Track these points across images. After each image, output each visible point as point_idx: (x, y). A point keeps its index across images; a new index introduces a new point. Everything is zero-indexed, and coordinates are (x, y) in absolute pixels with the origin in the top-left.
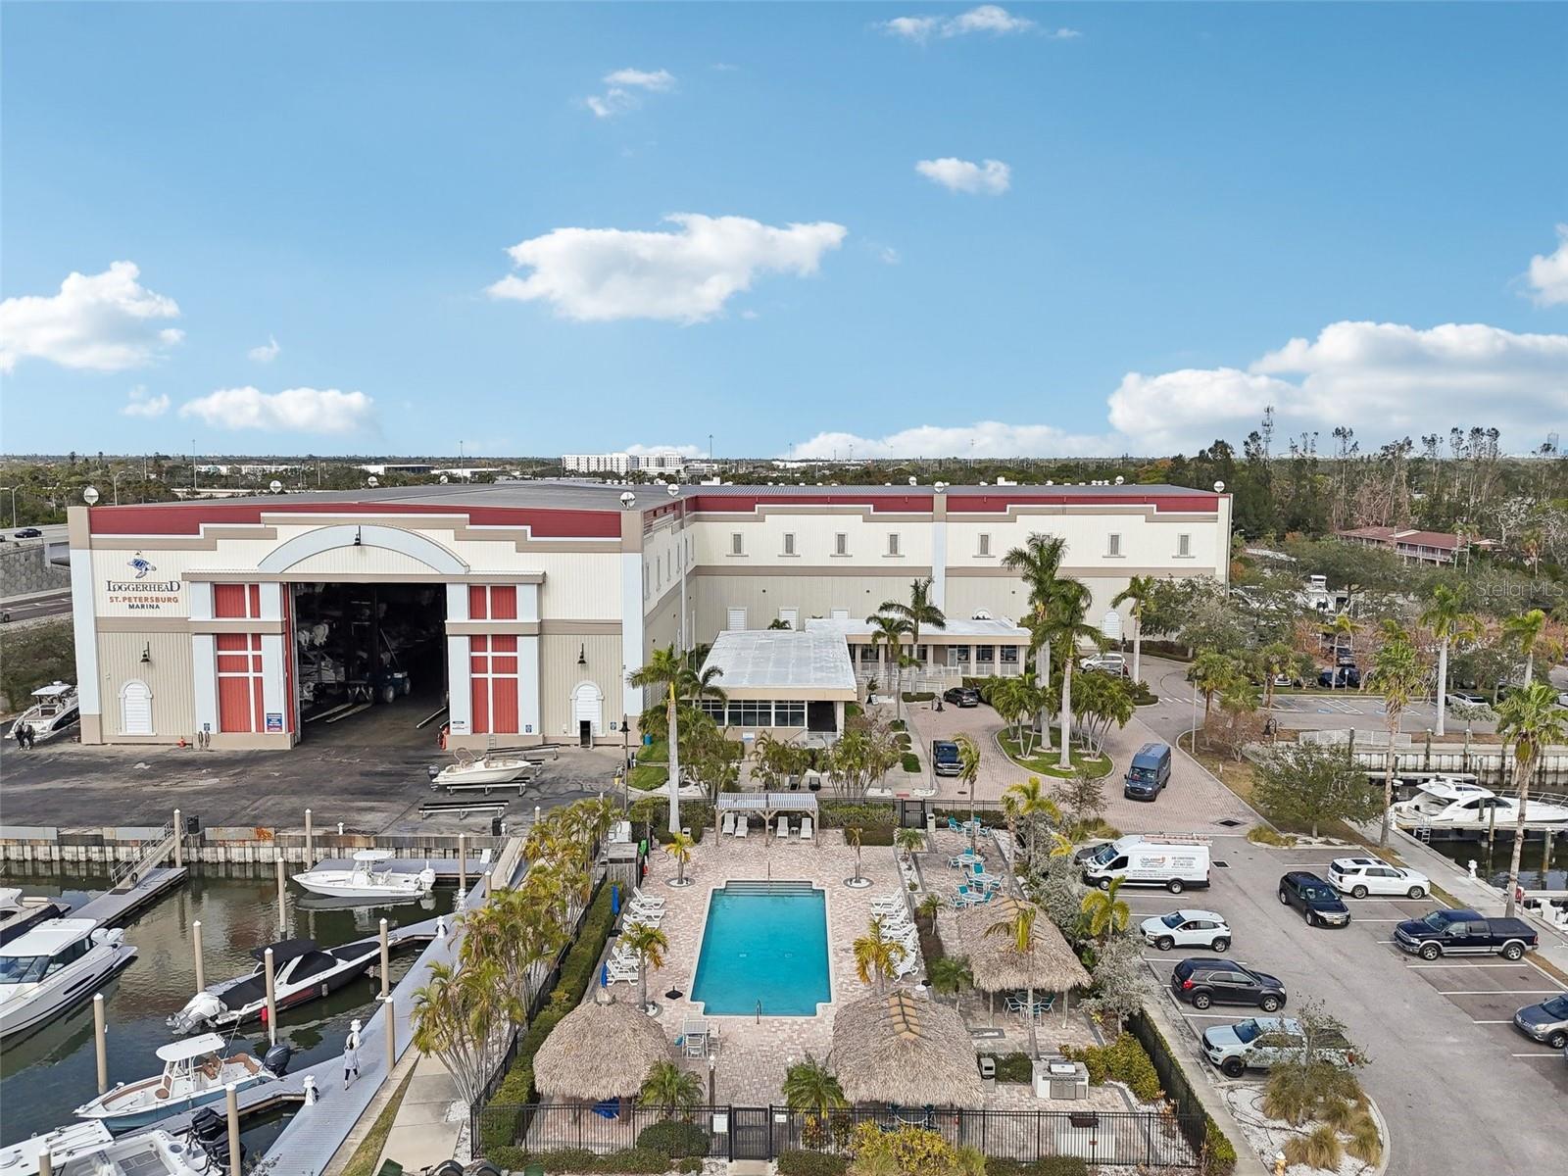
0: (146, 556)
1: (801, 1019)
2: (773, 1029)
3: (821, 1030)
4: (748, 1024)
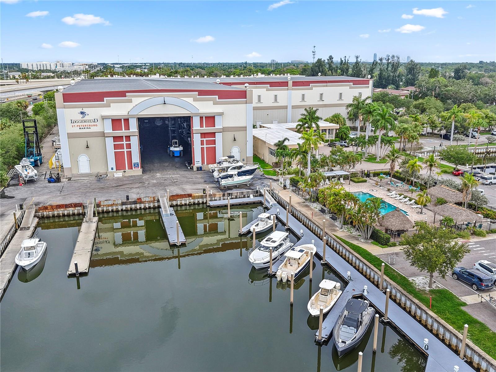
0: (85, 110)
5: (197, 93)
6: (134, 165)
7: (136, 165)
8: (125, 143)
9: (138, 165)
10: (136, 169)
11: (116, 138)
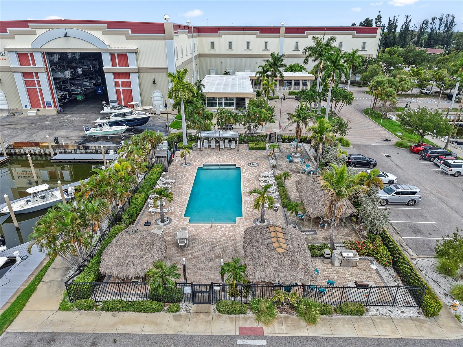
1: (229, 225)
2: (218, 230)
3: (238, 230)
4: (207, 228)
5: (106, 25)
6: (47, 104)
7: (49, 105)
8: (35, 79)
9: (51, 104)
10: (49, 108)
11: (26, 74)
